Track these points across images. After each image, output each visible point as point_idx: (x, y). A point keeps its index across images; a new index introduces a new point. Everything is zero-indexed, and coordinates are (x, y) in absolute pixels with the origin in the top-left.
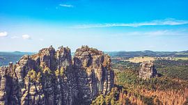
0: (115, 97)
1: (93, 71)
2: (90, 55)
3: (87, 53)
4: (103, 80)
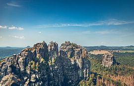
0: (93, 82)
1: (75, 61)
2: (72, 48)
3: (70, 47)
4: (83, 68)
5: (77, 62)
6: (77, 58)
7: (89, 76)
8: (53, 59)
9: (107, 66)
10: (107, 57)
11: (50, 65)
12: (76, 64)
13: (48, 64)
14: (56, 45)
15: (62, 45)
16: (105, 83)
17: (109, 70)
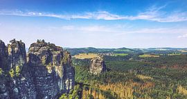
0: (78, 94)
1: (53, 69)
2: (49, 51)
3: (45, 48)
4: (64, 78)
5: (56, 70)
6: (56, 65)
7: (72, 88)
8: (17, 67)
9: (95, 73)
10: (96, 62)
11: (12, 75)
12: (54, 72)
13: (9, 75)
14: (21, 45)
15: (33, 45)
16: (93, 94)
17: (98, 78)
